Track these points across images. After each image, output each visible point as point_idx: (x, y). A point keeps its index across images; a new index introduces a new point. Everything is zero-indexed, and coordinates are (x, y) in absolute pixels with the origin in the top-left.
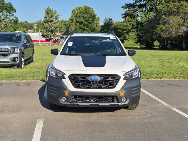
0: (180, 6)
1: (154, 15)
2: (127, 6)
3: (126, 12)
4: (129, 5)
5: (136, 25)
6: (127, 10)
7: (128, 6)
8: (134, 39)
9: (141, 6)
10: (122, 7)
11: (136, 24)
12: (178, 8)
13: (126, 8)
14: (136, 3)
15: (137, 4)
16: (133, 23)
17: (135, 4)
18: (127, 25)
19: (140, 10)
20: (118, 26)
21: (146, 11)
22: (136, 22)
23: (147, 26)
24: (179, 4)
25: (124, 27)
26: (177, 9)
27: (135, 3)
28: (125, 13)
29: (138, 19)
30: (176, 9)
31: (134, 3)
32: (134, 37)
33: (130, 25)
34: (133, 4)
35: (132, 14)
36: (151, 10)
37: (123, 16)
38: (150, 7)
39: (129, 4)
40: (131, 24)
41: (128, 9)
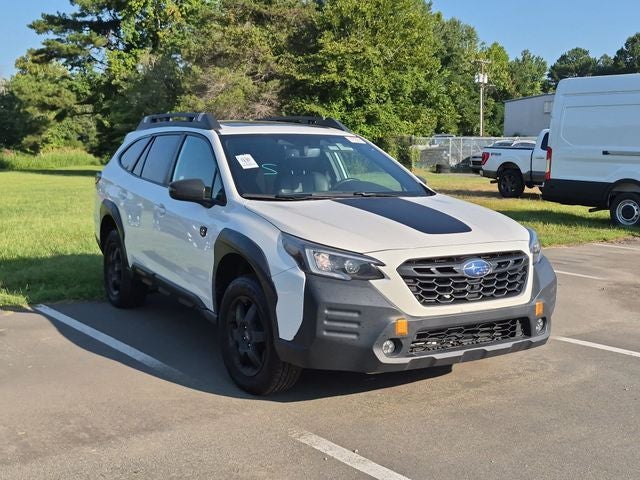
0: (246, 37)
1: (153, 62)
2: (49, 23)
3: (48, 44)
4: (56, 21)
5: (89, 92)
6: (51, 36)
7: (56, 24)
8: (63, 140)
9: (100, 28)
10: (31, 27)
11: (91, 90)
12: (238, 42)
13: (46, 30)
14: (83, 15)
15: (88, 18)
16: (80, 86)
17: (79, 19)
18: (59, 92)
19: (100, 40)
20: (23, 93)
21: (121, 46)
22: (89, 81)
23: (137, 98)
24: (239, 30)
25: (48, 96)
26: (236, 46)
27: (79, 15)
28: (44, 47)
29: (95, 70)
30: (233, 48)
31: (76, 15)
32: (64, 135)
33: (69, 93)
34: (71, 18)
35: (72, 52)
36: (141, 43)
37: (36, 58)
38: (134, 34)
39: (57, 15)
40: (70, 87)
41: (55, 33)
